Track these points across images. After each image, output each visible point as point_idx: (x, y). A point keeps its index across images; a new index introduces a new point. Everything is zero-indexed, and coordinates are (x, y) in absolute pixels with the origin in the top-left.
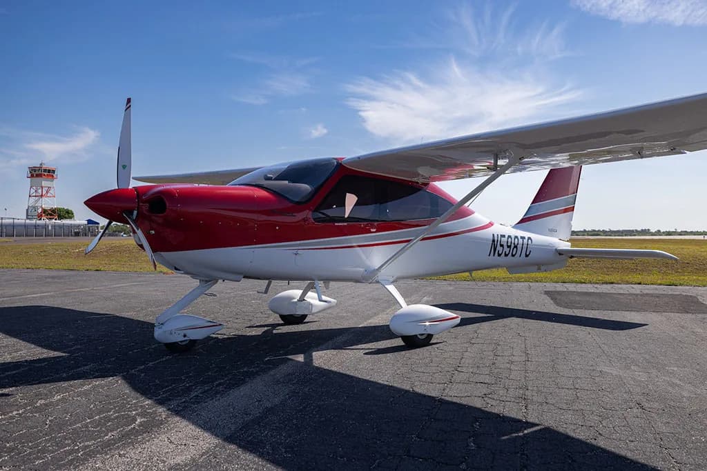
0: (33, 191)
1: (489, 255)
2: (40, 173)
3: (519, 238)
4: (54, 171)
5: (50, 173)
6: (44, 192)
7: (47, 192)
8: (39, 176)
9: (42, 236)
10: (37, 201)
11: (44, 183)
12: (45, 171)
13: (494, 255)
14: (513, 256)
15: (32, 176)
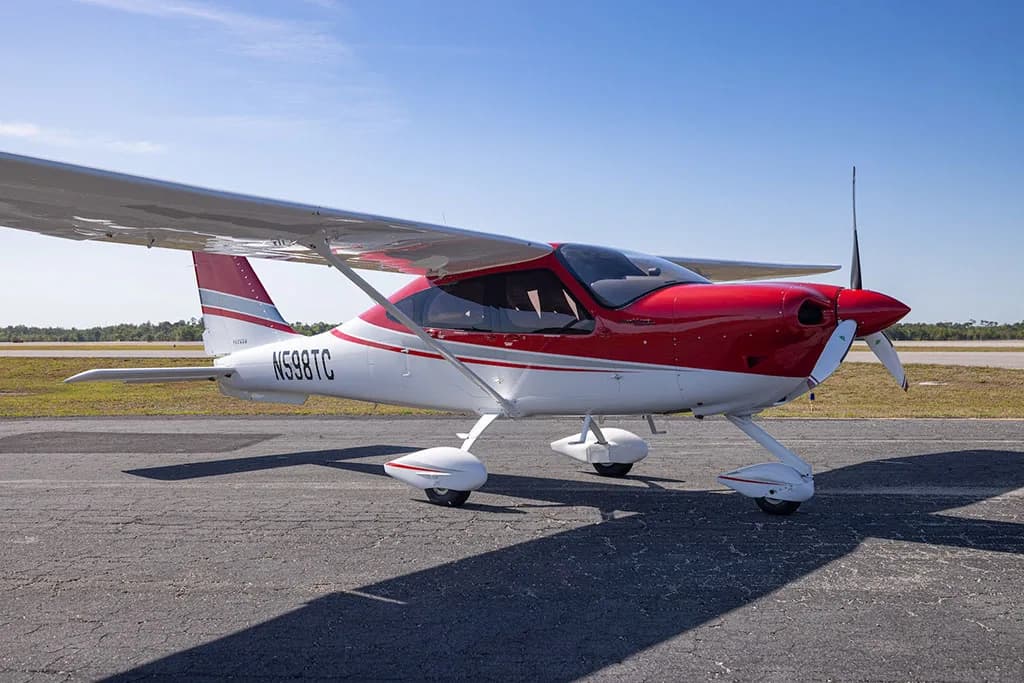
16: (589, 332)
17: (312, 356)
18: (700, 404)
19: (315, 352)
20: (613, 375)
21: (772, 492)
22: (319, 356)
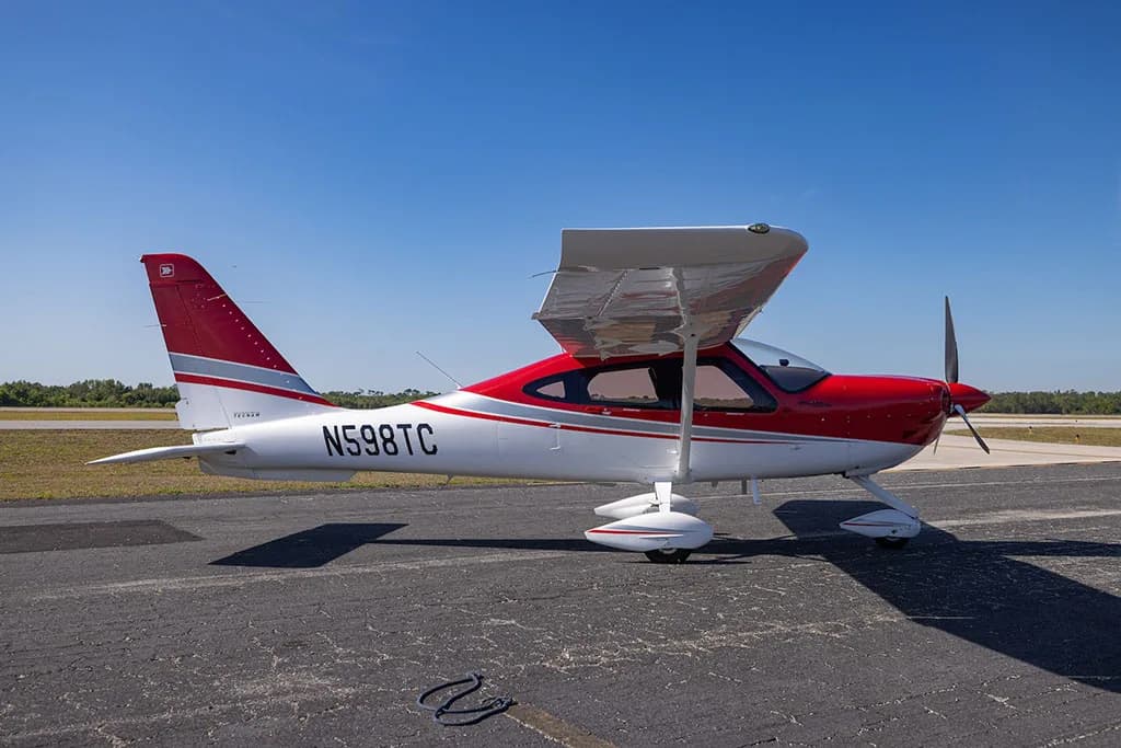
16: (774, 410)
17: (399, 433)
18: (857, 468)
19: (405, 427)
20: (793, 446)
21: (894, 532)
22: (412, 432)
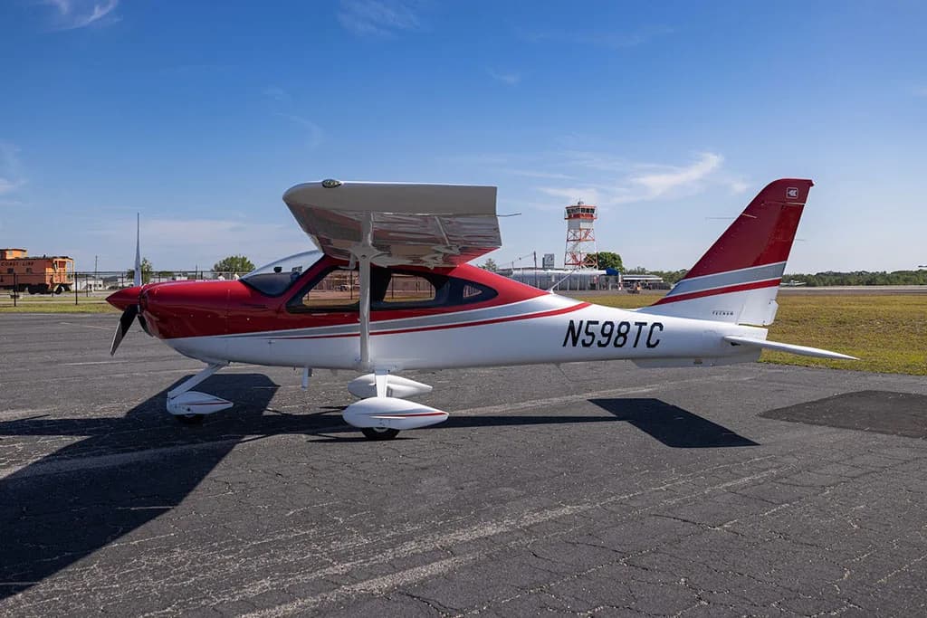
0: (570, 234)
1: (565, 345)
2: (578, 214)
3: (632, 325)
4: (593, 210)
5: (589, 213)
6: (583, 235)
7: (586, 235)
8: (577, 216)
9: (576, 289)
10: (575, 246)
11: (583, 225)
12: (583, 210)
13: (574, 344)
14: (616, 345)
15: (570, 217)
